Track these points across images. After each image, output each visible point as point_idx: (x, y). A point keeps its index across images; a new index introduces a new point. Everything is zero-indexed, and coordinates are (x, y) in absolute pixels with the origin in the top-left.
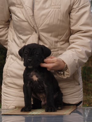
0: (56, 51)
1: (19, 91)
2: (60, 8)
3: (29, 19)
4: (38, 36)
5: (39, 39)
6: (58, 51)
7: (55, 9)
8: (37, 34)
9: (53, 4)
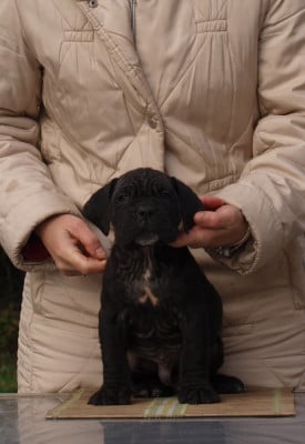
2: (225, 30)
3: (128, 77)
5: (168, 148)
7: (209, 34)
8: (158, 128)
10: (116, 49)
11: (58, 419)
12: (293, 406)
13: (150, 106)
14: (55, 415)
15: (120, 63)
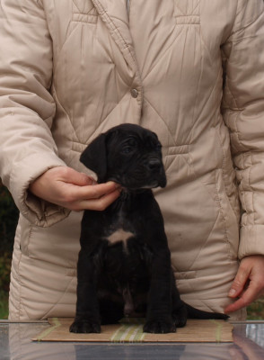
0: (181, 153)
1: (69, 275)
2: (199, 23)
3: (122, 53)
4: (139, 107)
6: (187, 152)
7: (186, 26)
8: (139, 97)
9: (177, 12)
10: (116, 30)
11: (41, 341)
12: (231, 334)
13: (136, 78)
14: (39, 338)
15: (117, 41)
